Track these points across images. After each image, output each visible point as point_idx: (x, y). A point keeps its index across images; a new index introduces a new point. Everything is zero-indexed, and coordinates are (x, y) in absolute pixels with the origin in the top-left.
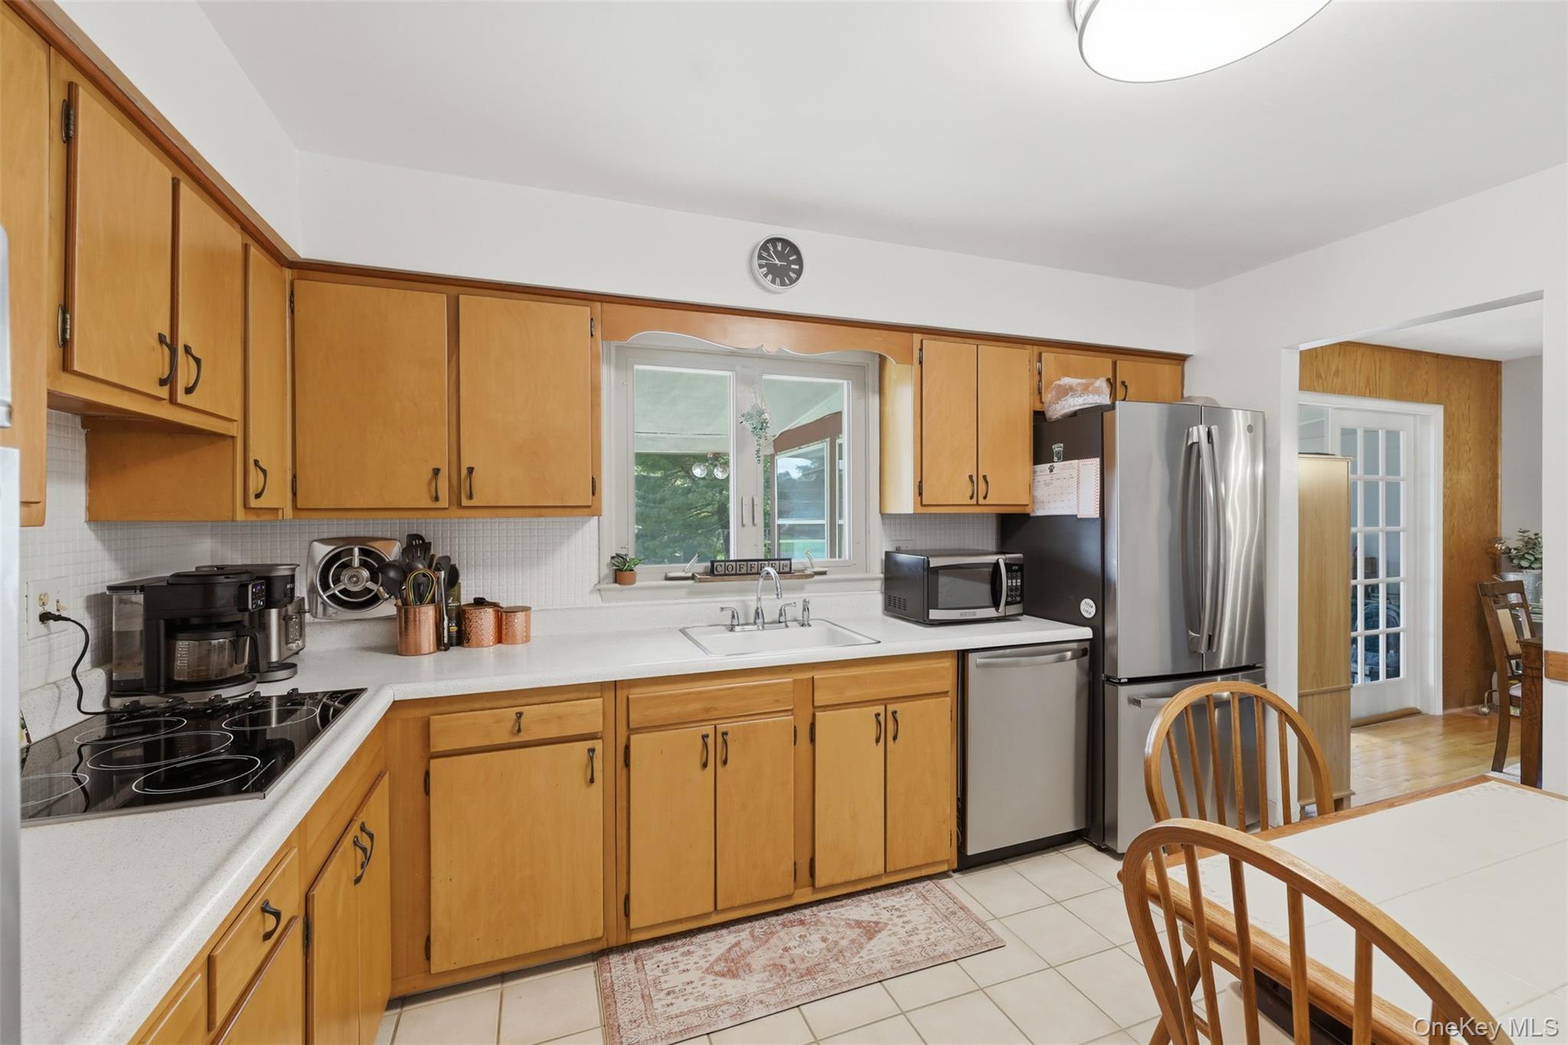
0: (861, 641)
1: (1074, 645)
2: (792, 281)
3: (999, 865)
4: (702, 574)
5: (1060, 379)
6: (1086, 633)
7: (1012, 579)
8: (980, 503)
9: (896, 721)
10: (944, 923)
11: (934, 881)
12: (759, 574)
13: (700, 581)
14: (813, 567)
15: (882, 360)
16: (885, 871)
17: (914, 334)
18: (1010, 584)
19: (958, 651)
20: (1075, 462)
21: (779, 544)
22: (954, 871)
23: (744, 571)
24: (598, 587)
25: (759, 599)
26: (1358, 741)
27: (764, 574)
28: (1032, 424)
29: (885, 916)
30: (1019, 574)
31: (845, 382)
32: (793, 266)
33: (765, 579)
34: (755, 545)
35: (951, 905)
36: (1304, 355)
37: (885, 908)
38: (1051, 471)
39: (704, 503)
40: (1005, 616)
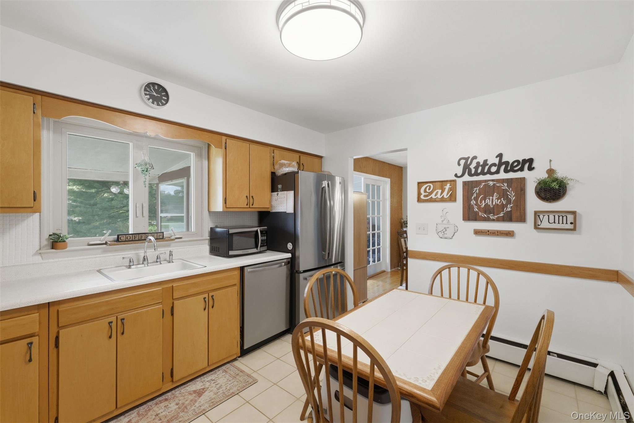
0: (197, 267)
1: (285, 260)
2: (163, 105)
3: (257, 350)
4: (112, 241)
5: (280, 161)
6: (289, 255)
7: (263, 237)
8: (250, 207)
9: (213, 299)
10: (234, 380)
11: (230, 363)
12: (145, 240)
13: (110, 245)
14: (175, 235)
15: (209, 146)
16: (208, 365)
17: (223, 136)
18: (262, 239)
19: (240, 267)
20: (285, 192)
21: (161, 226)
22: (239, 357)
23: (137, 239)
24: (41, 251)
25: (145, 252)
26: (370, 283)
27: (148, 240)
28: (271, 177)
29: (207, 384)
30: (266, 234)
31: (192, 154)
32: (163, 98)
33: (148, 242)
34: (144, 226)
35: (237, 372)
36: (355, 160)
37: (207, 381)
38: (277, 195)
39: (122, 206)
40: (260, 251)
